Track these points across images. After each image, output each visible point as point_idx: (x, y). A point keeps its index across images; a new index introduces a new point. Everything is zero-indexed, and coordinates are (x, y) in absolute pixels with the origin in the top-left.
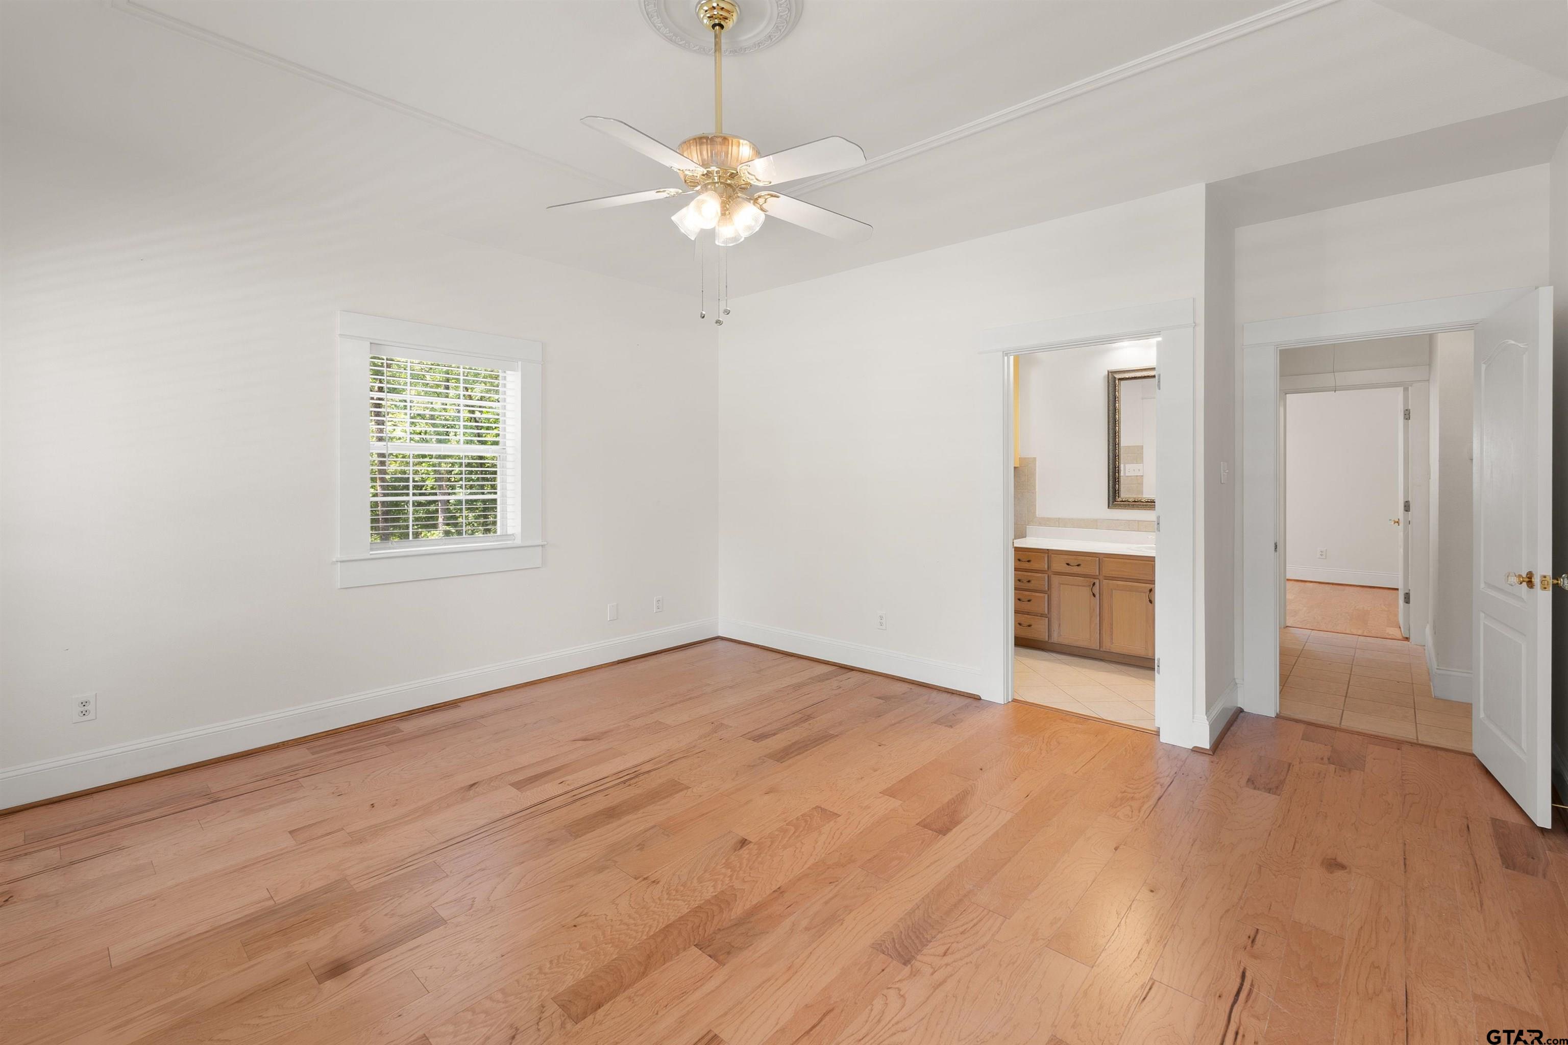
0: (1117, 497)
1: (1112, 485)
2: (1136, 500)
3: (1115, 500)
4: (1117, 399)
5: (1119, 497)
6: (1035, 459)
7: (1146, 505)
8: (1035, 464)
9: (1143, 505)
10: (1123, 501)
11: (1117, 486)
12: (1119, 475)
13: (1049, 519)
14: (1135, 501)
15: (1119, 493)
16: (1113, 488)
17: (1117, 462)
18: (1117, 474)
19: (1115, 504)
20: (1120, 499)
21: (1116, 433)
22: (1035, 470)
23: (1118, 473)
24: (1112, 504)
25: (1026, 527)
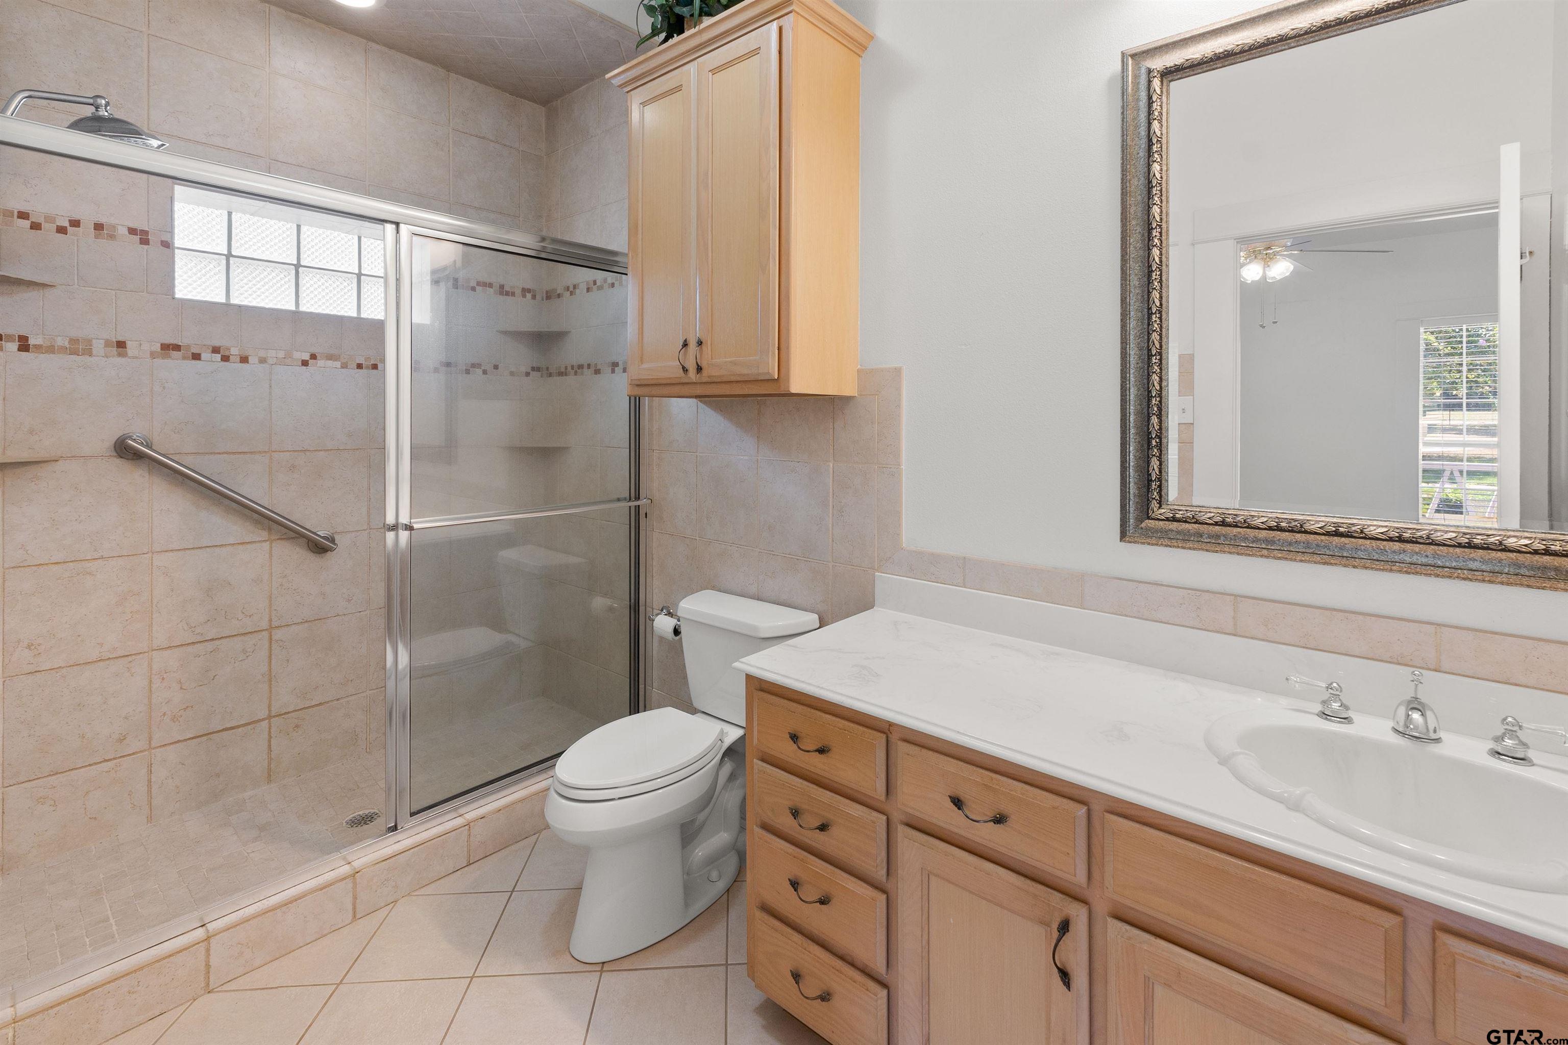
0: (1154, 504)
1: (1137, 459)
2: (1229, 520)
3: (1145, 513)
4: (1155, 148)
5: (1160, 503)
6: (898, 371)
7: (1266, 541)
8: (898, 389)
9: (1256, 540)
10: (1178, 520)
11: (1155, 463)
12: (1160, 422)
13: (935, 559)
14: (1223, 524)
15: (1160, 486)
16: (1138, 468)
17: (1155, 378)
18: (1154, 420)
19: (1148, 529)
20: (1165, 511)
21: (1150, 272)
22: (899, 406)
23: (1160, 416)
24: (1136, 526)
25: (874, 576)
